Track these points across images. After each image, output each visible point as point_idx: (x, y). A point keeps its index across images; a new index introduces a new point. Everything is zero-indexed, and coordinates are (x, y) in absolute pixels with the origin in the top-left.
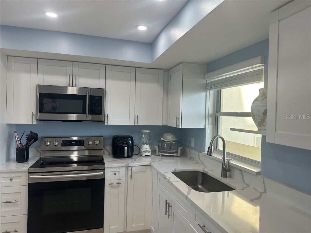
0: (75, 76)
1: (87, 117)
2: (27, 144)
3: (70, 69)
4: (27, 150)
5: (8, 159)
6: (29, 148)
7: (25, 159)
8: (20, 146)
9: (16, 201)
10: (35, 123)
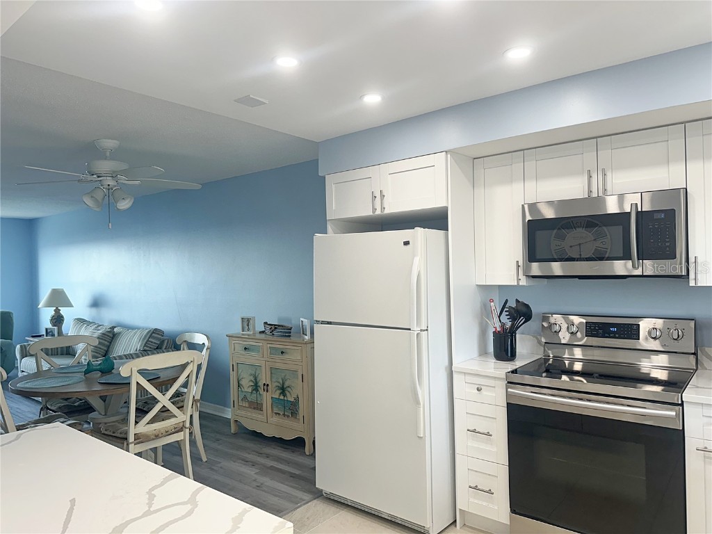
0: (603, 170)
1: (634, 266)
2: (512, 325)
3: (590, 157)
4: (512, 336)
5: (483, 352)
6: (515, 334)
7: (509, 355)
8: (499, 329)
9: (488, 433)
10: (523, 282)
